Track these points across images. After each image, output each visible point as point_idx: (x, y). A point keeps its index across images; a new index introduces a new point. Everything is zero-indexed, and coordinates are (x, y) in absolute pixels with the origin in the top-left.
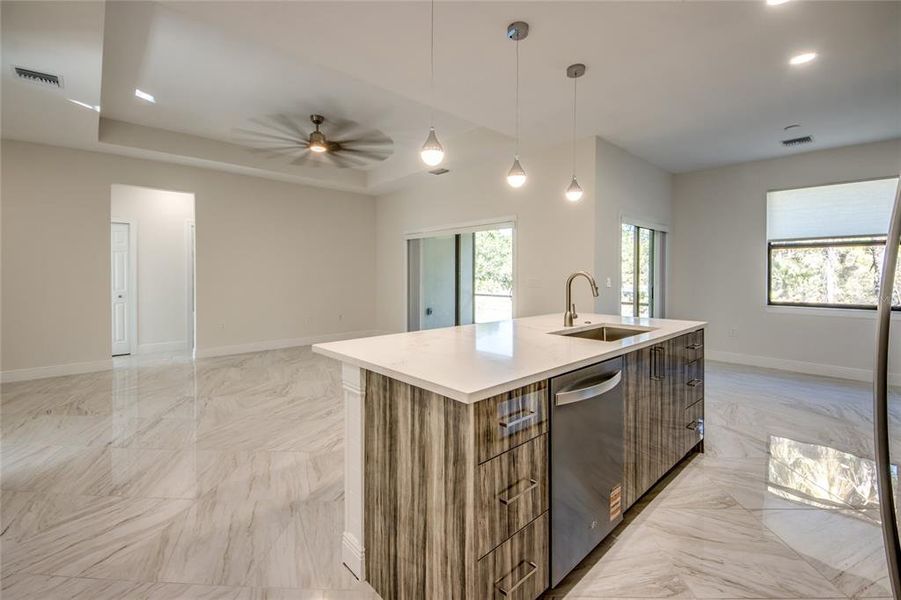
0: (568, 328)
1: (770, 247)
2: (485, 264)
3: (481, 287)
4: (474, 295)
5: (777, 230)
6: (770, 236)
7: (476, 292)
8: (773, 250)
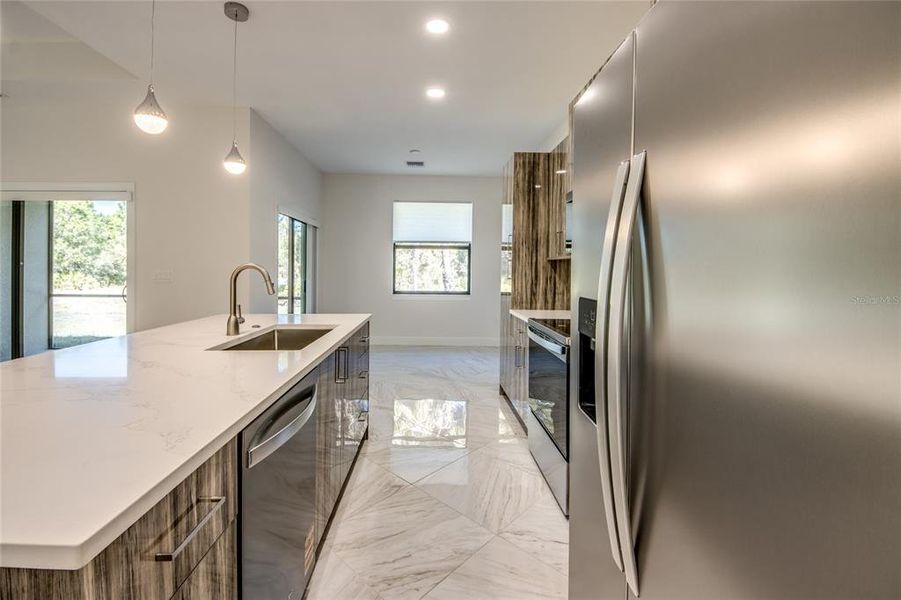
0: (233, 337)
1: (395, 247)
2: (70, 252)
3: (63, 284)
4: (50, 295)
5: (401, 234)
6: (395, 238)
7: (55, 291)
8: (397, 250)
